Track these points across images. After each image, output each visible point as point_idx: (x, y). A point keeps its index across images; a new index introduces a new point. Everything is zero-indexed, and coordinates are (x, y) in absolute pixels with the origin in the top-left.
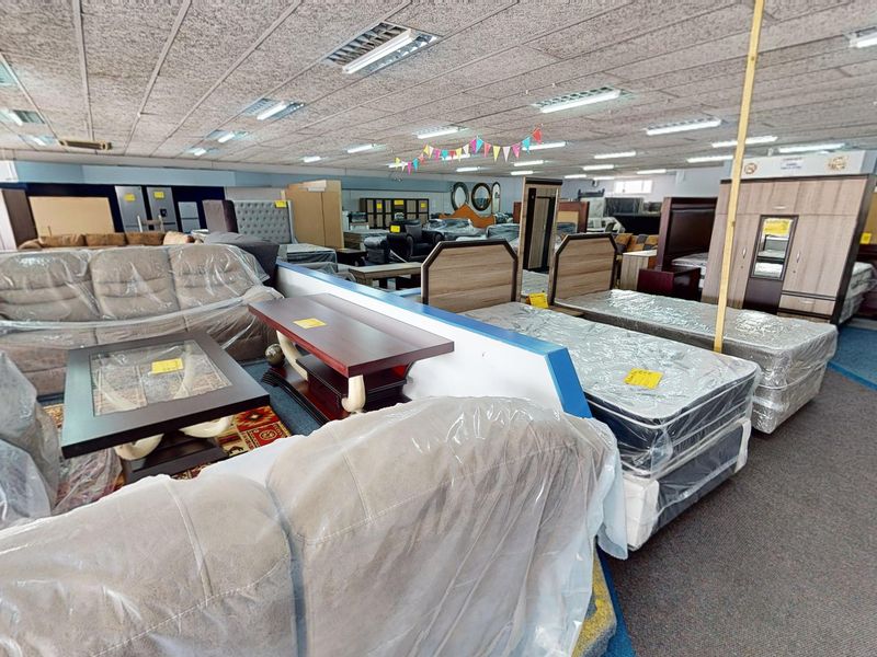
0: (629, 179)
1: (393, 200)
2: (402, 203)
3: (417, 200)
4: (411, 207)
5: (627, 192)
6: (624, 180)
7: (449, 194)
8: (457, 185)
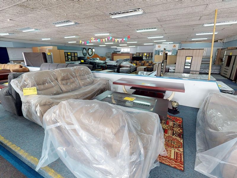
0: (125, 48)
1: (67, 53)
2: (70, 53)
3: (74, 53)
4: (73, 55)
5: (125, 51)
6: (123, 48)
7: (82, 51)
8: (84, 48)
